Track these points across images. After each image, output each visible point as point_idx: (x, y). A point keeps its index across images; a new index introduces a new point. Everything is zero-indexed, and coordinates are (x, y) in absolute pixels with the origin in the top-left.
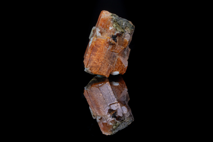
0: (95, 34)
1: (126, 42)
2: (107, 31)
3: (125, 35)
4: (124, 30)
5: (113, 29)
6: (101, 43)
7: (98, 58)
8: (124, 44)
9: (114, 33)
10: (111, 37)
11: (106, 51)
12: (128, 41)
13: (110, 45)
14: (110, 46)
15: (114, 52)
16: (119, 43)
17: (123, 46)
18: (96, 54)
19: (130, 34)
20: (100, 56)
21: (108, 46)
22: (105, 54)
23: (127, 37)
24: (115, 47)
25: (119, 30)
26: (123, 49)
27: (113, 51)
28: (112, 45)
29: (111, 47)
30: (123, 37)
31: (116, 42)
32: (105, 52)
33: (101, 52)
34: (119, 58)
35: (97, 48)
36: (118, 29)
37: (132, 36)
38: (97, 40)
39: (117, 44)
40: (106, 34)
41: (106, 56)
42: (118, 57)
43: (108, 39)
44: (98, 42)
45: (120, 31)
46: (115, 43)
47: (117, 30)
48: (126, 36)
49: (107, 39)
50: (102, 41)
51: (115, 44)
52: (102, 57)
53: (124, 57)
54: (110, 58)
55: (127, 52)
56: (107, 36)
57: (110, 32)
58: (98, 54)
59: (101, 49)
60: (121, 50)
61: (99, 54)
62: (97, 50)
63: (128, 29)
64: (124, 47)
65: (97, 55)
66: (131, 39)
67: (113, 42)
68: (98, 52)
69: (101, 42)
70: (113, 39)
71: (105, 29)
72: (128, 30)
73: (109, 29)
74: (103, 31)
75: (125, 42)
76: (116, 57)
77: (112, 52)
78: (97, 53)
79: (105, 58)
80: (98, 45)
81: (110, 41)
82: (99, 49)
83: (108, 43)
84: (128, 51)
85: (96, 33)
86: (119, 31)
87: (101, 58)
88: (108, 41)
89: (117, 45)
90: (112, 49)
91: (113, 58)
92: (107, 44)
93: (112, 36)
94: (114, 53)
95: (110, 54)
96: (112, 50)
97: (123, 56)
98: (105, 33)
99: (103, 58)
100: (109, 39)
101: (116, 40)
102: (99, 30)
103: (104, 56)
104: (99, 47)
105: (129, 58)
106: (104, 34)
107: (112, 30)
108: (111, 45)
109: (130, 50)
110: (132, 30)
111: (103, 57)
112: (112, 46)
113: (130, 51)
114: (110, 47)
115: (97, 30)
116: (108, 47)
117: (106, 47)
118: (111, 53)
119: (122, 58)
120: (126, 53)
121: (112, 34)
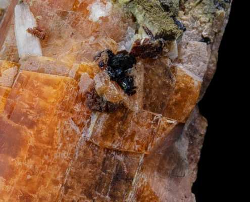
0: (8, 38)
1: (187, 91)
2: (74, 25)
3: (179, 47)
4: (174, 17)
5: (113, 15)
6: (42, 103)
7: (25, 189)
8: (175, 104)
9: (118, 37)
10: (101, 66)
11: (70, 146)
12: (197, 81)
13: (95, 111)
14: (94, 117)
15: (118, 152)
16: (146, 97)
17: (171, 116)
18: (12, 168)
19: (206, 40)
20: (36, 178)
21: (82, 120)
22: (64, 167)
23: (189, 61)
24: (124, 120)
25: (149, 26)
26: (171, 133)
27: (115, 146)
28: (107, 110)
29: (101, 126)
30: (168, 63)
31: (131, 91)
32: (65, 155)
33: (45, 152)
34: (148, 186)
35: (17, 130)
36: (140, 18)
37: (216, 47)
38: (21, 81)
39: (136, 105)
40: (74, 43)
41: (72, 176)
42: (140, 179)
43: (84, 74)
44: (26, 93)
45: (155, 31)
46: (125, 98)
47: (135, 19)
48: (188, 51)
49: (78, 77)
50: (47, 90)
51: (122, 107)
52: (48, 182)
53: (175, 176)
54: (98, 186)
55: (191, 138)
56: (79, 58)
57: (96, 32)
58: (24, 168)
59: (44, 135)
60: (157, 140)
61: (30, 164)
62: (22, 142)
63: (198, 12)
64: (174, 122)
65: (21, 173)
66: (213, 67)
67: (113, 92)
68: (24, 154)
69: (40, 94)
70: (112, 79)
71: (63, 15)
72: (196, 19)
73: (88, 13)
74: (51, 24)
75: (180, 89)
76: (129, 179)
77: (108, 150)
78: (19, 163)
79: (67, 188)
80: (26, 115)
81: (93, 89)
82: (29, 134)
83: (81, 99)
84: (196, 131)
85: (14, 38)
86: (149, 32)
87: (42, 191)
88: (84, 88)
89: (137, 109)
90: (108, 132)
91: (115, 189)
92: (78, 108)
93: (105, 57)
94: (121, 158)
95: (94, 162)
96: (108, 144)
97: (170, 167)
98: (65, 36)
99: (58, 189)
100: (92, 76)
101: (131, 83)
102: (31, 23)
103: (59, 177)
104: (31, 125)
105: (198, 175)
106: (59, 42)
107: (104, 19)
108: (100, 110)
109: (206, 124)
110: (220, 18)
111: (56, 183)
112: (105, 116)
113: (203, 131)
114: (97, 123)
115: (17, 20)
116: (81, 126)
117: (73, 126)
118: (100, 160)
119: (166, 181)
120: (183, 147)
121: (106, 43)
